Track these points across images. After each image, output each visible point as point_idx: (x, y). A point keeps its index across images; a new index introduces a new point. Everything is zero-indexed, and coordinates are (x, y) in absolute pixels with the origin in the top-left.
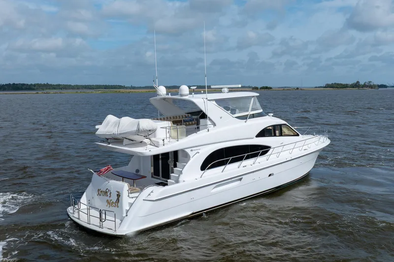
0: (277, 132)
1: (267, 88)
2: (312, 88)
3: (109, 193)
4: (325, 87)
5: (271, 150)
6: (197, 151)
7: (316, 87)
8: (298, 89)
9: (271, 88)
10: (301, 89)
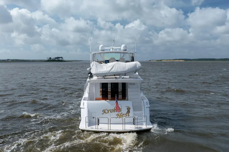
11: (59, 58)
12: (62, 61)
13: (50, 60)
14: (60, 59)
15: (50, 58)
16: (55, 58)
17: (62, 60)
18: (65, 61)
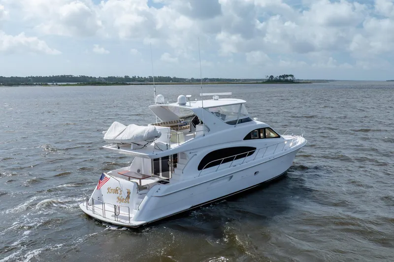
0: (262, 135)
3: (119, 191)
5: (256, 151)
6: (194, 154)
11: (287, 76)
12: (292, 82)
13: (271, 81)
14: (289, 78)
15: (272, 77)
16: (280, 76)
17: (293, 80)
18: (298, 82)
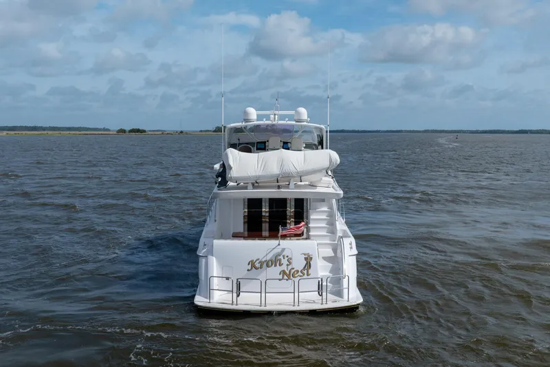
1: (138, 131)
2: (197, 131)
3: (284, 262)
4: (215, 131)
7: (201, 131)
8: (182, 132)
9: (144, 131)
10: (186, 133)
